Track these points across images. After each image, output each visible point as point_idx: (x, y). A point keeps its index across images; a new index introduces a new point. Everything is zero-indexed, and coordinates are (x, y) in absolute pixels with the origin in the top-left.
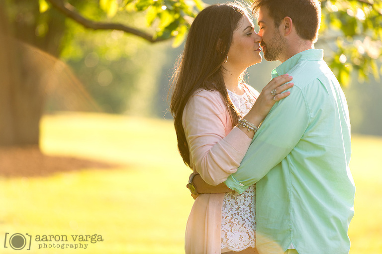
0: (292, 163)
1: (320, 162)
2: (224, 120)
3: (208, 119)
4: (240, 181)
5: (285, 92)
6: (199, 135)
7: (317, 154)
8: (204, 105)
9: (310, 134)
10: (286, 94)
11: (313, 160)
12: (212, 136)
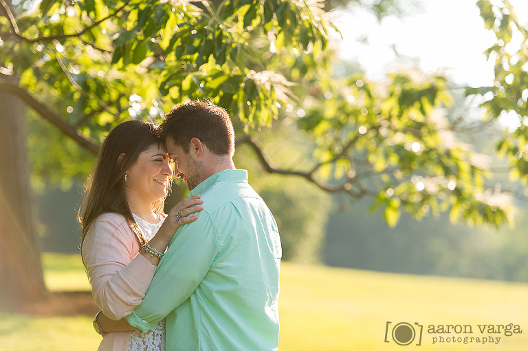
0: (200, 297)
1: (233, 297)
2: (130, 248)
3: (110, 246)
4: (143, 318)
5: (191, 215)
6: (98, 264)
7: (228, 287)
8: (106, 230)
9: (219, 265)
10: (193, 219)
11: (223, 293)
12: (114, 264)
